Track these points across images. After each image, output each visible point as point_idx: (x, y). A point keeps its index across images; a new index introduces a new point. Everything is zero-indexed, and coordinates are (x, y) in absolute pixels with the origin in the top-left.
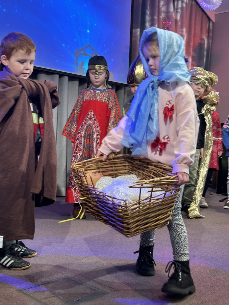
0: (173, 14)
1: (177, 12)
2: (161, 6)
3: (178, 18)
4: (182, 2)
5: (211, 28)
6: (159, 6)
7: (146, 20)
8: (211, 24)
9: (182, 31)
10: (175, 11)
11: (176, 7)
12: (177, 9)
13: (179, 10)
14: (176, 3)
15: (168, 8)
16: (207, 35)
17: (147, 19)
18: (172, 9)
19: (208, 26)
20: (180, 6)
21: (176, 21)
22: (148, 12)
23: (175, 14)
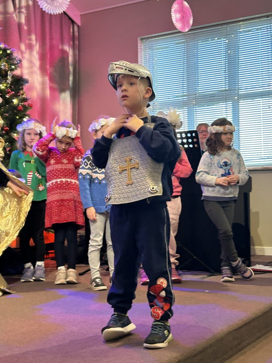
0: (14, 15)
1: (20, 12)
3: (23, 21)
5: (76, 34)
8: (76, 29)
9: (30, 40)
10: (17, 11)
11: (17, 6)
12: (20, 8)
13: (23, 10)
16: (72, 43)
19: (71, 30)
20: (24, 4)
21: (20, 25)
23: (16, 16)
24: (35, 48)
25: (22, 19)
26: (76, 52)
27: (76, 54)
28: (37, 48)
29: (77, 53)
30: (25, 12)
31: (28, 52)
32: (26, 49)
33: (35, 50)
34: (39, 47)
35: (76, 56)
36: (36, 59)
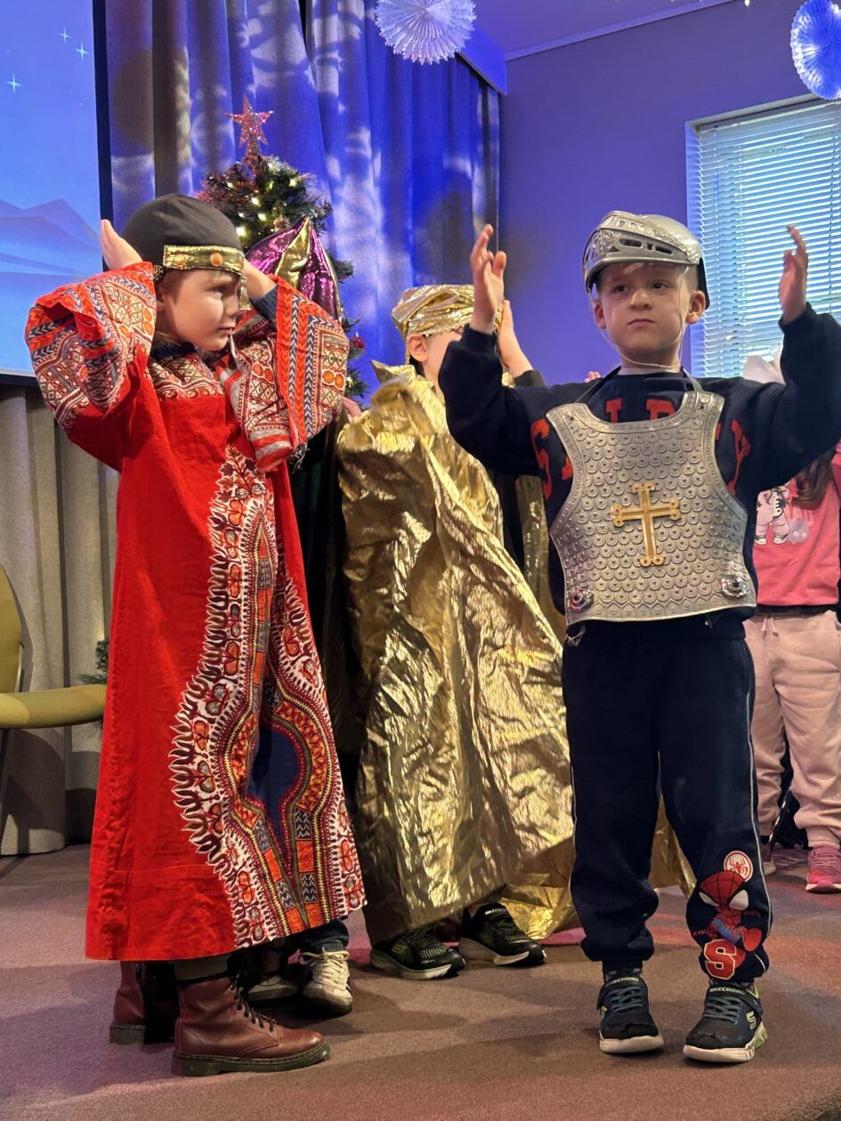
0: (308, 73)
1: (325, 62)
2: (246, 43)
3: (334, 87)
4: (347, 17)
5: (494, 120)
6: (234, 42)
7: (179, 105)
8: (493, 104)
9: (357, 144)
10: (317, 58)
11: (317, 43)
12: (325, 48)
13: (335, 55)
14: (316, 25)
15: (282, 48)
16: (480, 149)
17: (183, 99)
18: (299, 52)
19: (480, 110)
20: (335, 35)
21: (324, 103)
22: (185, 74)
23: (314, 74)
24: (371, 168)
25: (332, 82)
26: (495, 176)
27: (495, 181)
28: (376, 167)
29: (498, 178)
30: (340, 60)
31: (349, 180)
32: (343, 173)
33: (371, 174)
34: (383, 164)
35: (495, 187)
36: (373, 203)
